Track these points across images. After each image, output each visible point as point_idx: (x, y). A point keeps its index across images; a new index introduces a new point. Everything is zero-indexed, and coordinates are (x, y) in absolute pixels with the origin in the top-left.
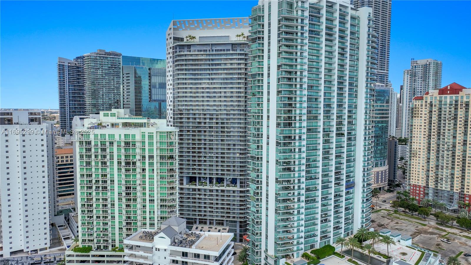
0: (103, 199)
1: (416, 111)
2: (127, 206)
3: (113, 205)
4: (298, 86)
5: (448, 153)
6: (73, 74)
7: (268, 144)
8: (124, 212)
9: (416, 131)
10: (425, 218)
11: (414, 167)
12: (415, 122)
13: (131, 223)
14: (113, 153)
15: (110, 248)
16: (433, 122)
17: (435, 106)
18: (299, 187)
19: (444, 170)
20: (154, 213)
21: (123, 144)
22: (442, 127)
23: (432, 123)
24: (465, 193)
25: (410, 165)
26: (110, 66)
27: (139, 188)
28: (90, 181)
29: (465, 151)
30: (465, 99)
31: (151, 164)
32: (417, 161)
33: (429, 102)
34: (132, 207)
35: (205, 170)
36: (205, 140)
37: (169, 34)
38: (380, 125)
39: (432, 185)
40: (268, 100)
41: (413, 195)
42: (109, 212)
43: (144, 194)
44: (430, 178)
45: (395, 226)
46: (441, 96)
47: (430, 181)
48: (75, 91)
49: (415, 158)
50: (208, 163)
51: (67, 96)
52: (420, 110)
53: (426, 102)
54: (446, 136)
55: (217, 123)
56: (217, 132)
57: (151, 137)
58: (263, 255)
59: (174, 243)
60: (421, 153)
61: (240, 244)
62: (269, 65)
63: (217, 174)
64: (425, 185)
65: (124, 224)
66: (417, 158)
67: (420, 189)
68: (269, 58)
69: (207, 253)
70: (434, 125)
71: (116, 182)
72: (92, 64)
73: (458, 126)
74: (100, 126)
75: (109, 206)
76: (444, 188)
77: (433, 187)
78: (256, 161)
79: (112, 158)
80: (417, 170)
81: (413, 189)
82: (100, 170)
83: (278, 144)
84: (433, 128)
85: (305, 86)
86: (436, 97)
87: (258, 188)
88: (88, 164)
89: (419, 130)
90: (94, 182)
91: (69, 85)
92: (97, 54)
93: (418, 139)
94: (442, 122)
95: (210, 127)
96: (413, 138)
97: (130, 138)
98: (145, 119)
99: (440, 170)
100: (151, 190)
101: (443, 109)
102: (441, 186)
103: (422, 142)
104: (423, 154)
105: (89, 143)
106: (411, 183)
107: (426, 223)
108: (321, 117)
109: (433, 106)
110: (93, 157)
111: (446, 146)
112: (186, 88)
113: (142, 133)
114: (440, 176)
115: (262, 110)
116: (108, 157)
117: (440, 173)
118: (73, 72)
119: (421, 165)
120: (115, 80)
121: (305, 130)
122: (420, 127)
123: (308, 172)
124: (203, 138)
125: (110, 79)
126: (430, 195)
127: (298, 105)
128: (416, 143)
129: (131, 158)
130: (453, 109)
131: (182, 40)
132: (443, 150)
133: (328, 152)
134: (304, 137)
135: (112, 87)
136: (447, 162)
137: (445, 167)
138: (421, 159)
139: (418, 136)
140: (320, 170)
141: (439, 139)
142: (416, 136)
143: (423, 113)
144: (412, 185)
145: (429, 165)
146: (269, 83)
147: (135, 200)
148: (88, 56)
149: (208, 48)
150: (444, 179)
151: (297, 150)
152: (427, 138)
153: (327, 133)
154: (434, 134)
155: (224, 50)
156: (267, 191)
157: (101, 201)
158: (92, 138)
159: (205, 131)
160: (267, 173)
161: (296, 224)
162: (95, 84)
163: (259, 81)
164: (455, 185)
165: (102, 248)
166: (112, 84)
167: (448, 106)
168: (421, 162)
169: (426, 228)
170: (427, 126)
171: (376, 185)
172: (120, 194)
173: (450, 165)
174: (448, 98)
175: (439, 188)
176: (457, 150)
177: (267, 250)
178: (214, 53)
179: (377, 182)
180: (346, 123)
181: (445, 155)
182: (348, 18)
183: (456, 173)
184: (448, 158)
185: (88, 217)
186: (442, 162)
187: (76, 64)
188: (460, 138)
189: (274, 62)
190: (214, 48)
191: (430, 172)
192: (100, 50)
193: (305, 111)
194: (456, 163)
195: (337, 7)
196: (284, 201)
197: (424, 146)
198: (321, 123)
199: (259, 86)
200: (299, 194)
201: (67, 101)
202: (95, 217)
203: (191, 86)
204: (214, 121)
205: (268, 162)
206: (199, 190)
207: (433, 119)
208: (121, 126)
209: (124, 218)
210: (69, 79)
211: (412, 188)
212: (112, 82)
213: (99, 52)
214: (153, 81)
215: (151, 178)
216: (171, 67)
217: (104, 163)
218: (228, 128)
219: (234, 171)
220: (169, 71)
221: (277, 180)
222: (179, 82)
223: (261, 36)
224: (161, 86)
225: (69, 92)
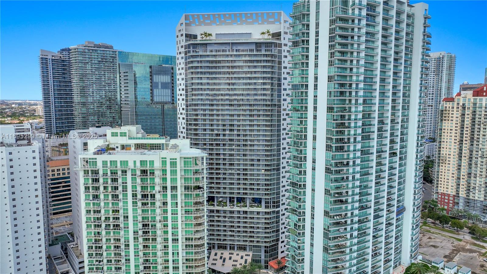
0: (115, 239)
1: (445, 114)
2: (144, 247)
3: (127, 246)
4: (353, 102)
5: (482, 160)
6: (58, 68)
7: (314, 169)
8: (141, 254)
9: (446, 136)
10: (458, 231)
11: (443, 174)
12: (445, 126)
13: (150, 267)
14: (126, 183)
16: (465, 126)
17: (469, 108)
18: (352, 221)
19: (478, 178)
20: (178, 254)
21: (138, 173)
22: (476, 133)
23: (465, 128)
25: (438, 172)
26: (100, 60)
27: (159, 225)
28: (99, 219)
31: (174, 197)
32: (447, 168)
33: (461, 104)
34: (151, 248)
35: (225, 188)
36: (224, 154)
37: (180, 31)
39: (463, 193)
40: (315, 117)
41: (441, 205)
42: (123, 254)
43: (166, 232)
44: (461, 186)
45: (429, 242)
46: (476, 98)
47: (461, 189)
48: (61, 87)
49: (444, 165)
50: (228, 181)
51: (52, 94)
52: (451, 112)
53: (458, 104)
54: (480, 142)
56: (239, 145)
57: (173, 164)
60: (451, 160)
61: (266, 271)
62: (316, 74)
63: (239, 193)
64: (454, 193)
65: (142, 268)
66: (447, 165)
67: (449, 198)
68: (316, 66)
70: (467, 129)
71: (131, 219)
72: (79, 58)
74: (107, 149)
75: (123, 247)
76: (476, 198)
77: (465, 196)
78: (297, 188)
79: (125, 189)
80: (446, 177)
81: (441, 198)
82: (110, 205)
84: (465, 132)
86: (469, 99)
87: (299, 220)
88: (96, 197)
89: (449, 134)
90: (103, 219)
91: (53, 81)
92: (85, 46)
93: (448, 144)
94: (477, 126)
95: (230, 140)
96: (442, 143)
97: (147, 165)
98: (163, 139)
99: (472, 178)
100: (175, 227)
101: (478, 113)
102: (473, 195)
103: (452, 147)
104: (453, 161)
105: (96, 172)
106: (439, 191)
107: (460, 237)
108: (375, 136)
109: (466, 108)
110: (102, 188)
111: (480, 152)
112: (202, 94)
113: (162, 158)
114: (472, 185)
115: (306, 128)
116: (120, 188)
117: (472, 182)
118: (58, 66)
119: (451, 172)
120: (106, 76)
121: (359, 153)
122: (451, 131)
123: (361, 201)
124: (222, 152)
125: (100, 75)
126: (461, 204)
127: (352, 125)
128: (445, 148)
129: (149, 190)
131: (195, 37)
132: (476, 156)
133: (381, 175)
134: (358, 161)
135: (103, 84)
136: (481, 170)
137: (478, 175)
138: (451, 166)
139: (448, 141)
140: (372, 197)
141: (472, 145)
142: (445, 140)
143: (455, 116)
144: (440, 193)
145: (459, 172)
146: (315, 96)
147: (154, 240)
148: (75, 49)
149: (228, 48)
150: (477, 188)
151: (350, 178)
152: (458, 143)
153: (380, 154)
154: (466, 139)
155: (247, 50)
157: (112, 241)
158: (100, 165)
159: (224, 145)
160: (313, 203)
161: (347, 265)
162: (84, 80)
163: (302, 93)
166: (103, 80)
167: (483, 109)
168: (451, 169)
169: (462, 243)
170: (459, 131)
172: (135, 232)
174: (484, 101)
175: (471, 197)
178: (235, 53)
180: (398, 140)
181: (479, 162)
182: (405, 16)
184: (482, 165)
185: (97, 261)
186: (475, 169)
187: (61, 57)
189: (324, 71)
190: (235, 48)
191: (461, 180)
192: (89, 42)
193: (360, 130)
195: (394, 4)
196: (335, 238)
197: (454, 152)
198: (374, 143)
199: (302, 100)
200: (352, 229)
201: (52, 99)
203: (208, 92)
204: (235, 132)
205: (313, 190)
206: (218, 211)
207: (466, 123)
208: (133, 149)
209: (141, 260)
210: (53, 74)
211: (440, 196)
212: (103, 77)
213: (87, 44)
214: (155, 81)
215: (174, 213)
216: (182, 69)
217: (115, 197)
218: (251, 141)
219: (258, 189)
220: (181, 74)
221: (326, 213)
222: (194, 87)
223: (305, 39)
224: (165, 86)
225: (54, 89)
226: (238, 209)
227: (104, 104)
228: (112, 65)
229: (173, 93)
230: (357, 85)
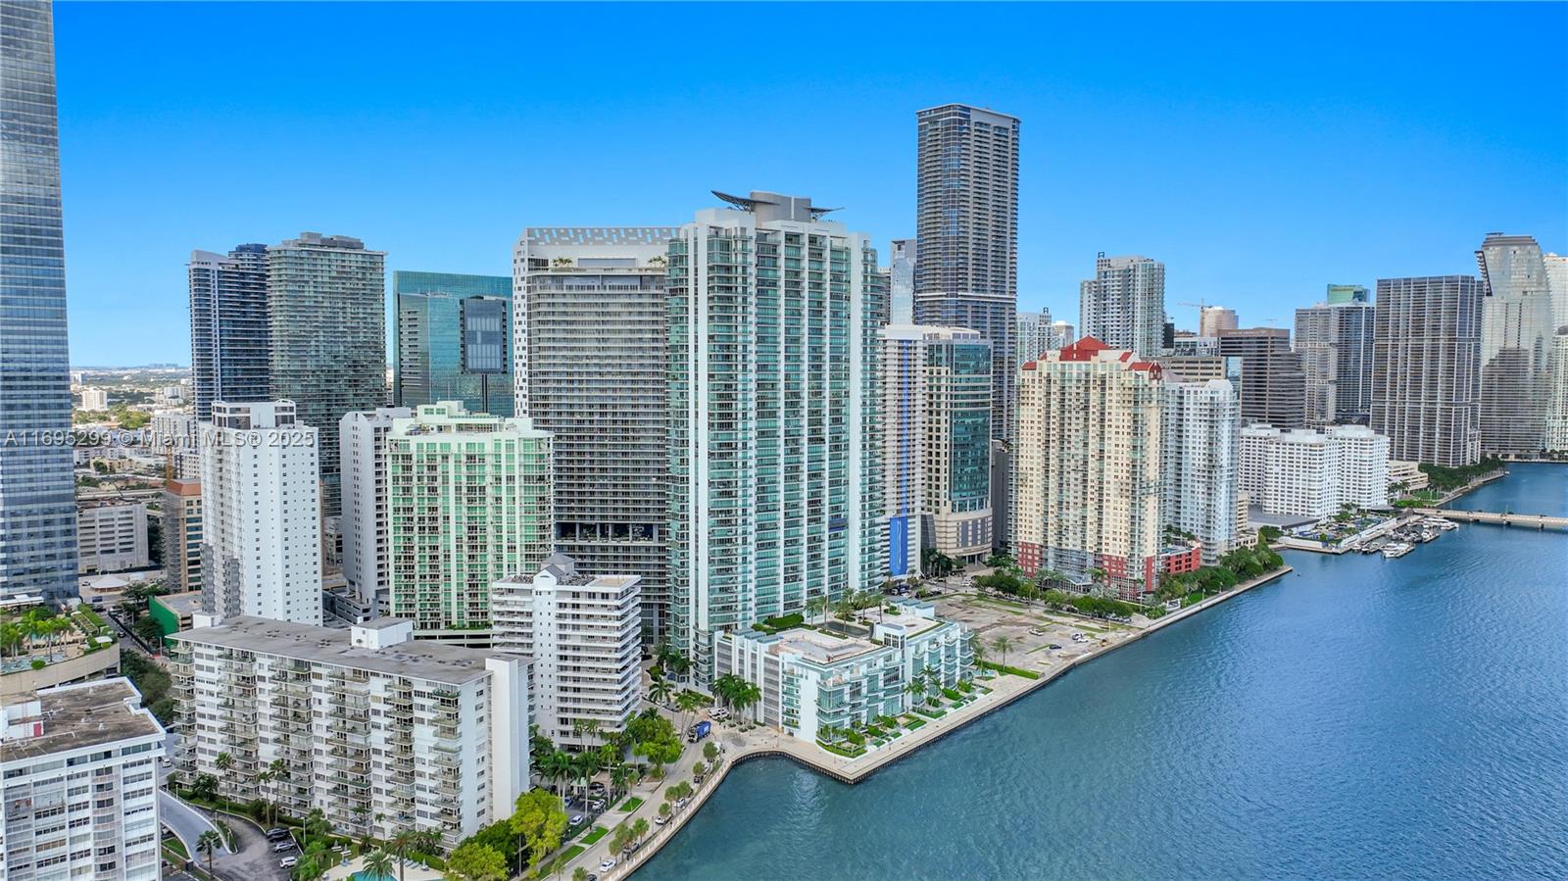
0: (431, 546)
1: (1023, 392)
2: (470, 557)
3: (447, 556)
4: (740, 367)
5: (1076, 476)
6: (231, 292)
7: (697, 456)
8: (466, 568)
9: (1025, 434)
10: (1029, 604)
11: (1024, 506)
12: (1023, 415)
13: (477, 584)
14: (447, 472)
15: (442, 626)
16: (1052, 414)
17: (1055, 382)
18: (745, 521)
19: (1071, 510)
21: (464, 459)
22: (1066, 426)
23: (1051, 418)
24: (1104, 552)
25: (1017, 503)
26: (334, 274)
27: (490, 529)
28: (411, 519)
29: (1101, 471)
30: (1100, 372)
31: (510, 490)
32: (1028, 495)
33: (1045, 375)
34: (479, 559)
35: (593, 509)
38: (968, 421)
39: (1052, 542)
40: (696, 388)
41: (1023, 565)
42: (441, 568)
43: (499, 537)
44: (1050, 527)
46: (1064, 362)
47: (1049, 533)
48: (236, 336)
49: (1024, 489)
50: (597, 497)
51: (216, 351)
52: (1031, 389)
53: (1040, 373)
54: (1072, 443)
55: (615, 422)
56: (615, 438)
57: (510, 446)
58: (692, 634)
59: (560, 582)
62: (696, 332)
63: (616, 517)
64: (1041, 542)
65: (466, 587)
66: (1028, 489)
67: (1033, 551)
68: (696, 322)
69: (605, 590)
70: (1054, 420)
71: (452, 520)
72: (289, 272)
73: (1091, 422)
74: (420, 430)
75: (441, 558)
76: (1071, 547)
77: (1055, 544)
78: (679, 483)
79: (446, 480)
80: (1028, 512)
81: (1022, 553)
82: (426, 501)
83: (711, 455)
84: (1052, 426)
85: (752, 366)
86: (1055, 365)
87: (682, 526)
88: (406, 490)
89: (1030, 431)
90: (416, 520)
91: (220, 321)
92: (300, 245)
93: (1029, 448)
94: (1067, 414)
95: (601, 430)
96: (1021, 448)
97: (475, 448)
98: (495, 418)
99: (1064, 510)
100: (511, 531)
101: (1067, 389)
102: (1067, 541)
103: (1035, 455)
104: (1036, 479)
105: (408, 457)
106: (1019, 540)
107: (1026, 611)
108: (781, 413)
109: (1052, 382)
110: (415, 480)
111: (1073, 461)
112: (554, 357)
113: (494, 440)
114: (1065, 523)
115: (687, 403)
116: (440, 479)
117: (1064, 517)
118: (231, 287)
119: (1035, 501)
121: (753, 434)
122: (1032, 425)
123: (760, 499)
124: (587, 449)
125: (334, 308)
126: (1051, 561)
127: (740, 396)
128: (1025, 457)
129: (477, 481)
130: (1082, 390)
131: (545, 262)
132: (1068, 469)
133: (797, 467)
134: (752, 444)
135: (341, 329)
136: (1075, 494)
137: (1071, 504)
138: (1034, 490)
139: (1029, 443)
140: (781, 497)
141: (1062, 449)
142: (1025, 442)
143: (1036, 396)
144: (1021, 544)
145: (1047, 501)
146: (696, 361)
147: (484, 547)
148: (279, 252)
149: (597, 283)
150: (1071, 528)
151: (740, 464)
152: (1043, 447)
153: (792, 439)
154: (1054, 438)
155: (626, 288)
156: (697, 530)
157: (427, 549)
158: (413, 449)
159: (591, 438)
160: (697, 501)
161: (740, 579)
162: (298, 321)
163: (681, 356)
164: (1088, 539)
165: (429, 626)
166: (341, 320)
167: (1074, 382)
168: (1035, 495)
169: (1018, 617)
170: (1043, 424)
171: (961, 550)
172: (459, 539)
173: (1080, 500)
174: (1075, 368)
175: (1064, 547)
176: (1089, 469)
177: (697, 624)
178: (608, 291)
179: (965, 544)
180: (827, 421)
181: (1072, 480)
182: (827, 254)
183: (1089, 514)
184: (1077, 485)
186: (1067, 493)
187: (236, 265)
188: (1094, 446)
189: (704, 330)
190: (607, 284)
191: (1050, 515)
192: (310, 235)
193: (753, 405)
194: (1089, 496)
195: (806, 240)
196: (722, 542)
197: (1038, 464)
198: (781, 423)
199: (682, 365)
200: (745, 533)
201: (216, 362)
202: (417, 578)
203: (565, 353)
204: (609, 417)
205: (697, 483)
206: (581, 548)
207: (1052, 408)
208: (454, 430)
209: (466, 577)
210: (220, 306)
211: (1020, 549)
212: (341, 314)
213: (305, 238)
214: (469, 328)
215: (511, 512)
216: (523, 314)
217: (433, 490)
218: (634, 430)
219: (647, 510)
220: (520, 323)
221: (711, 513)
222: (541, 345)
223: (684, 287)
224: (488, 338)
225: (221, 340)
226: (614, 543)
227: (342, 376)
228: (360, 286)
229: (505, 353)
230: (745, 347)
